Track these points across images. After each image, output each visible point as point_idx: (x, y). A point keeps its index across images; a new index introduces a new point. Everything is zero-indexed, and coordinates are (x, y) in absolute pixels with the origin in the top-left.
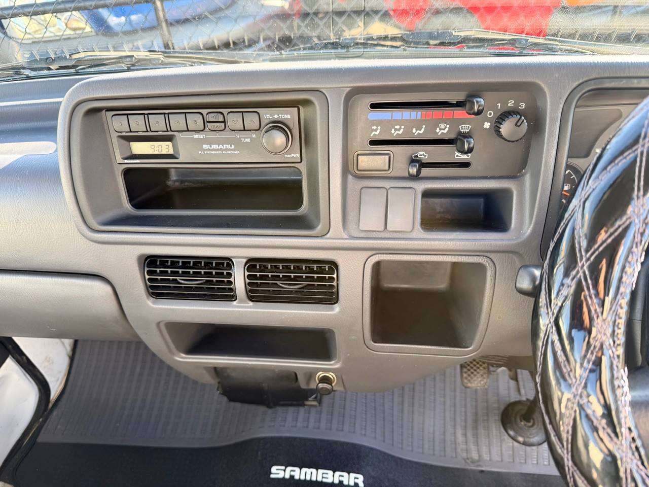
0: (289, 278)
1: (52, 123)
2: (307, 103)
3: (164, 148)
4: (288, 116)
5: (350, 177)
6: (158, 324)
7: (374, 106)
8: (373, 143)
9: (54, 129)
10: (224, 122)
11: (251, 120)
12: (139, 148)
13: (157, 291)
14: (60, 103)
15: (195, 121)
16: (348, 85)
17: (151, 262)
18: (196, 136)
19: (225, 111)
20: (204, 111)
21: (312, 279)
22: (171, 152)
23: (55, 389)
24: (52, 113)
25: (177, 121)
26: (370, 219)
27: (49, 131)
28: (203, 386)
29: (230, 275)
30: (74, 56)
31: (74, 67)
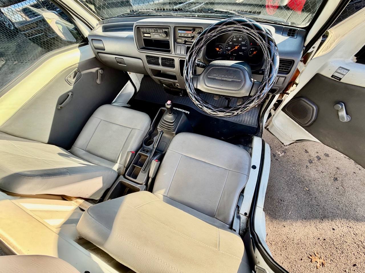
0: (167, 62)
1: (132, 28)
2: (168, 28)
3: (149, 35)
4: (167, 30)
5: (176, 43)
6: (149, 69)
7: (179, 30)
8: (179, 37)
9: (132, 29)
10: (157, 31)
11: (161, 31)
12: (146, 35)
13: (149, 62)
14: (134, 23)
15: (153, 30)
16: (174, 25)
17: (147, 57)
18: (153, 33)
19: (157, 29)
20: (154, 29)
21: (171, 62)
22: (150, 36)
23: (138, 90)
24: (132, 25)
25: (151, 31)
26: (178, 52)
27: (131, 30)
28: (159, 84)
29: (159, 60)
30: (139, 11)
31: (138, 14)
